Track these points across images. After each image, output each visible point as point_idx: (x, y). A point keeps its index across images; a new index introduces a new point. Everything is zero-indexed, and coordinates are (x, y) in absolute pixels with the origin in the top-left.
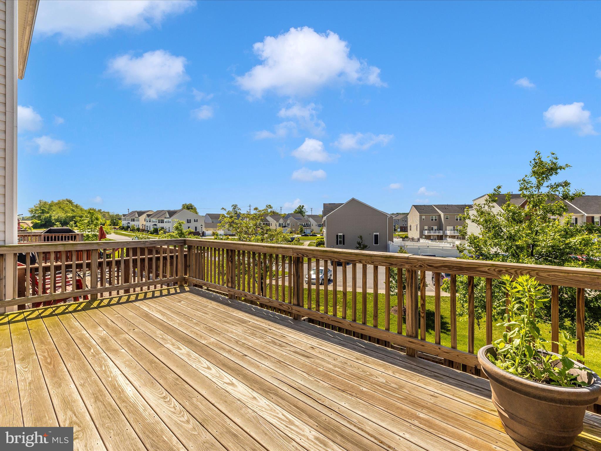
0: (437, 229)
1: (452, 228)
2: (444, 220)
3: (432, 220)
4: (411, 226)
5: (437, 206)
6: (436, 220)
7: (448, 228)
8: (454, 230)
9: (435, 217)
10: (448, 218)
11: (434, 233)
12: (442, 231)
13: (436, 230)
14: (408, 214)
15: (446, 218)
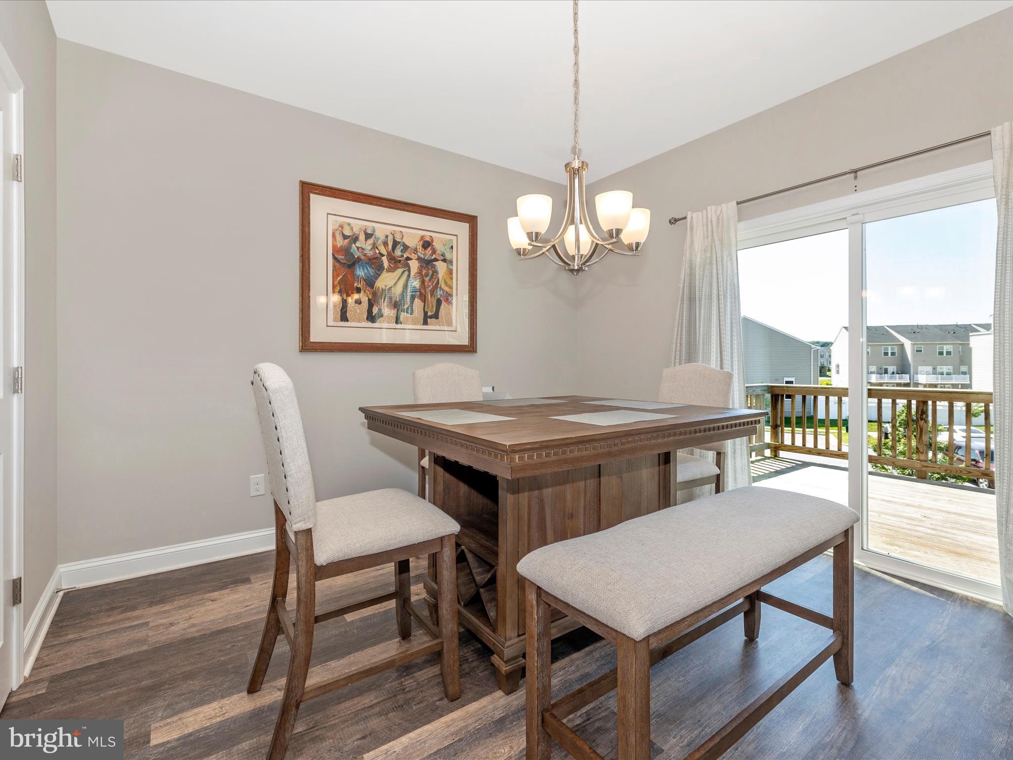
0: (895, 372)
1: (929, 369)
2: (914, 356)
3: (886, 354)
4: (838, 366)
5: (893, 328)
6: (893, 354)
7: (920, 368)
8: (934, 373)
9: (892, 349)
10: (921, 351)
11: (891, 378)
12: (907, 376)
13: (893, 373)
14: (832, 343)
15: (917, 351)
